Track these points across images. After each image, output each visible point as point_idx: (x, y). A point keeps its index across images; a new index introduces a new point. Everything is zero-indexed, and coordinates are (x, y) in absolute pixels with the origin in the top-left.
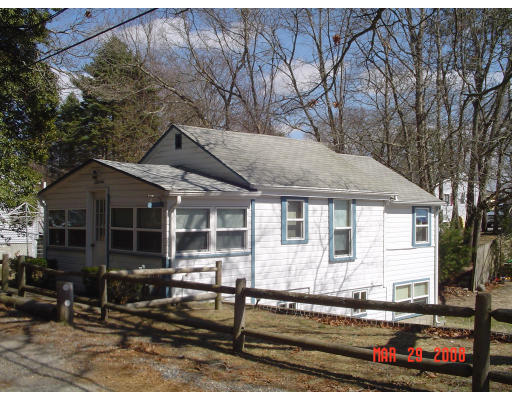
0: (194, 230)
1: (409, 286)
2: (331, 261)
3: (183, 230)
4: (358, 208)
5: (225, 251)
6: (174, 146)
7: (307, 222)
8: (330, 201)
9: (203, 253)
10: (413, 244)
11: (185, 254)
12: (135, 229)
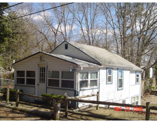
0: (84, 80)
1: (134, 98)
2: (118, 90)
3: (81, 80)
4: (124, 71)
5: (92, 87)
6: (65, 48)
7: (112, 76)
8: (118, 69)
9: (86, 88)
10: (136, 83)
11: (82, 89)
12: (60, 79)
